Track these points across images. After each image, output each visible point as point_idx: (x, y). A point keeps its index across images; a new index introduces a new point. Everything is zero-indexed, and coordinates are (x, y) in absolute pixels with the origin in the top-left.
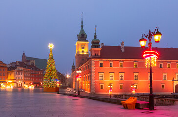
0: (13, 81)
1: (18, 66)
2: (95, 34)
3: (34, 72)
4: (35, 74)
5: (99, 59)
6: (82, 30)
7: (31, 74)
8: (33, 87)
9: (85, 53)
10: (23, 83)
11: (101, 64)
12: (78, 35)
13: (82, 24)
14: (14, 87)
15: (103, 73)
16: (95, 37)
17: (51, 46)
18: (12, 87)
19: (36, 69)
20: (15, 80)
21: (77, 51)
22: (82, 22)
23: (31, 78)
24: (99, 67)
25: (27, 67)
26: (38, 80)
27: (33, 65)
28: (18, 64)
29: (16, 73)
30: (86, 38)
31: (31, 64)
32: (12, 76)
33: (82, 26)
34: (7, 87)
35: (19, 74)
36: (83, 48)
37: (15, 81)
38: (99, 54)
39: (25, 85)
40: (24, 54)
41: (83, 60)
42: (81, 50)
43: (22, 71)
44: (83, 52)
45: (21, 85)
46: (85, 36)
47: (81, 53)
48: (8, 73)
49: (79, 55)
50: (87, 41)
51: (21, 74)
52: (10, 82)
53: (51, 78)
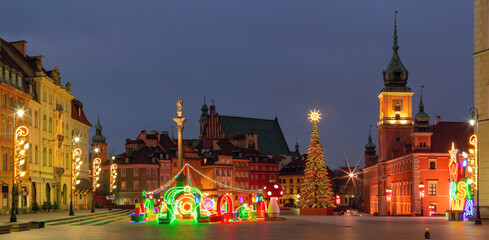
0: (211, 193)
1: (219, 153)
2: (421, 103)
3: (257, 168)
4: (260, 173)
5: (427, 155)
6: (396, 61)
7: (251, 173)
9: (404, 122)
11: (432, 164)
12: (384, 73)
13: (396, 43)
15: (436, 182)
19: (261, 160)
20: (215, 190)
21: (382, 115)
22: (396, 38)
23: (251, 183)
25: (240, 155)
27: (252, 147)
28: (217, 148)
30: (406, 80)
31: (247, 145)
33: (396, 49)
35: (223, 175)
36: (398, 109)
37: (214, 193)
38: (429, 144)
41: (398, 139)
42: (392, 114)
43: (229, 168)
44: (398, 117)
46: (404, 77)
47: (393, 122)
49: (387, 126)
50: (409, 90)
51: (229, 175)
53: (317, 186)
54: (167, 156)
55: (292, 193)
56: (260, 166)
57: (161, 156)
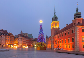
0: (17, 44)
2: (77, 8)
4: (28, 40)
5: (81, 26)
6: (55, 15)
7: (26, 40)
8: (28, 47)
9: (57, 28)
10: (22, 45)
11: (83, 30)
13: (55, 12)
14: (18, 47)
16: (77, 10)
17: (41, 22)
18: (17, 47)
22: (55, 11)
23: (26, 42)
24: (81, 32)
25: (24, 37)
26: (29, 43)
27: (27, 36)
28: (19, 35)
29: (19, 40)
30: (57, 19)
31: (26, 35)
32: (16, 42)
33: (55, 13)
34: (14, 47)
36: (56, 25)
38: (81, 23)
39: (23, 46)
40: (21, 31)
41: (56, 32)
42: (55, 26)
43: (21, 39)
44: (56, 27)
45: (21, 46)
47: (55, 28)
48: (14, 40)
51: (21, 40)
52: (16, 44)
54: (4, 35)
55: (34, 44)
56: (28, 39)
57: (2, 34)
